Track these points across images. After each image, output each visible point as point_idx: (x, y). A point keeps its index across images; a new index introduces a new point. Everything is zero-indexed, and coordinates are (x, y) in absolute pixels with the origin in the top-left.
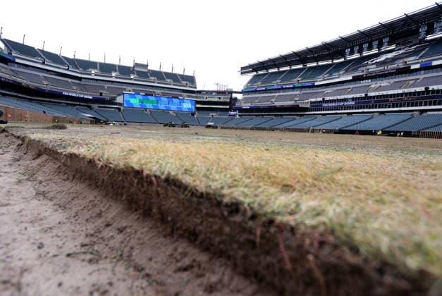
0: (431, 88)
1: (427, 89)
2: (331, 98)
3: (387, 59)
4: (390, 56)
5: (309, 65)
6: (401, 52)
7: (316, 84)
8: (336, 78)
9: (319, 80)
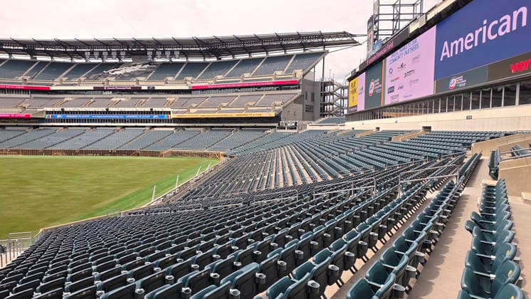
0: (154, 110)
1: (151, 109)
2: (72, 109)
3: (126, 73)
4: (129, 70)
5: (40, 58)
6: (137, 68)
7: (52, 88)
8: (76, 85)
9: (55, 83)
